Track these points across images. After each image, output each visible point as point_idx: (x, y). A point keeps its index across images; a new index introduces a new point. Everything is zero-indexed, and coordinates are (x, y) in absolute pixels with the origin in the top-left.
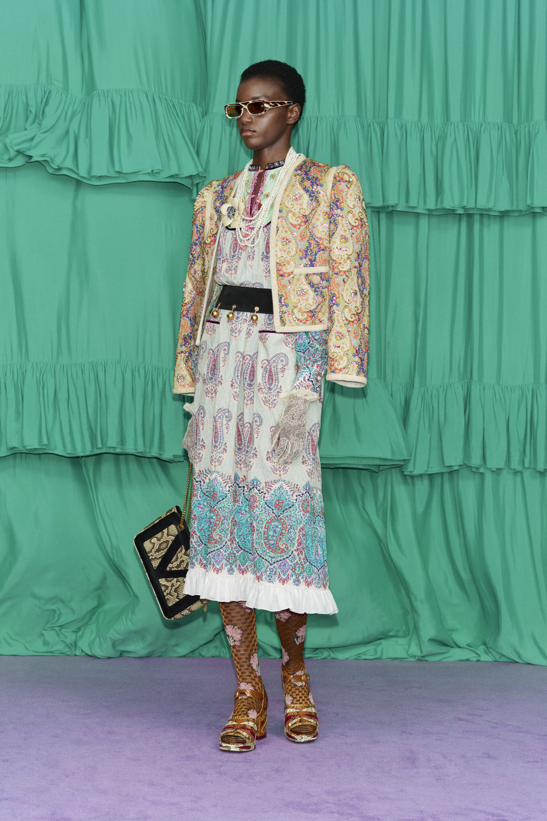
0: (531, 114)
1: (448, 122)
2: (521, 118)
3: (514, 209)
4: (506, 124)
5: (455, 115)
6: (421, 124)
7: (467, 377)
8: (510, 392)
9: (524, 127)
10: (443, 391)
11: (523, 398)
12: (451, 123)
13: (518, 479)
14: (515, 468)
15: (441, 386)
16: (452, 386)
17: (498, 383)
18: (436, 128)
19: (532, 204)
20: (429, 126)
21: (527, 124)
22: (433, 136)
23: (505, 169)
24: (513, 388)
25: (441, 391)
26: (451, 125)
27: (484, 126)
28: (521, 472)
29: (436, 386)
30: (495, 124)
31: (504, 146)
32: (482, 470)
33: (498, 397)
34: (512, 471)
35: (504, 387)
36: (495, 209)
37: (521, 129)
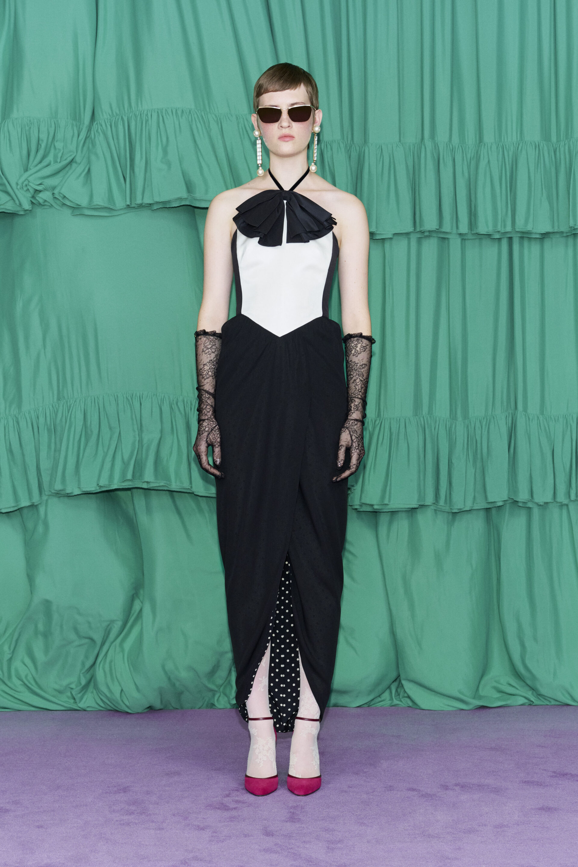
0: (571, 132)
1: (481, 144)
2: (560, 135)
3: (555, 231)
4: (544, 142)
5: (489, 137)
6: (452, 146)
7: (511, 407)
8: (554, 421)
9: (563, 144)
10: (486, 423)
11: (567, 427)
12: (485, 144)
13: (565, 511)
14: (561, 501)
15: (484, 418)
16: (495, 417)
17: (542, 412)
18: (467, 149)
19: (575, 225)
20: (460, 148)
21: (566, 142)
22: (465, 158)
23: (544, 190)
24: (557, 417)
25: (484, 423)
26: (484, 147)
27: (521, 145)
28: (567, 505)
29: (479, 418)
30: (532, 142)
31: (542, 165)
32: (530, 505)
33: (543, 428)
34: (558, 504)
35: (547, 417)
36: (534, 231)
37: (561, 147)
